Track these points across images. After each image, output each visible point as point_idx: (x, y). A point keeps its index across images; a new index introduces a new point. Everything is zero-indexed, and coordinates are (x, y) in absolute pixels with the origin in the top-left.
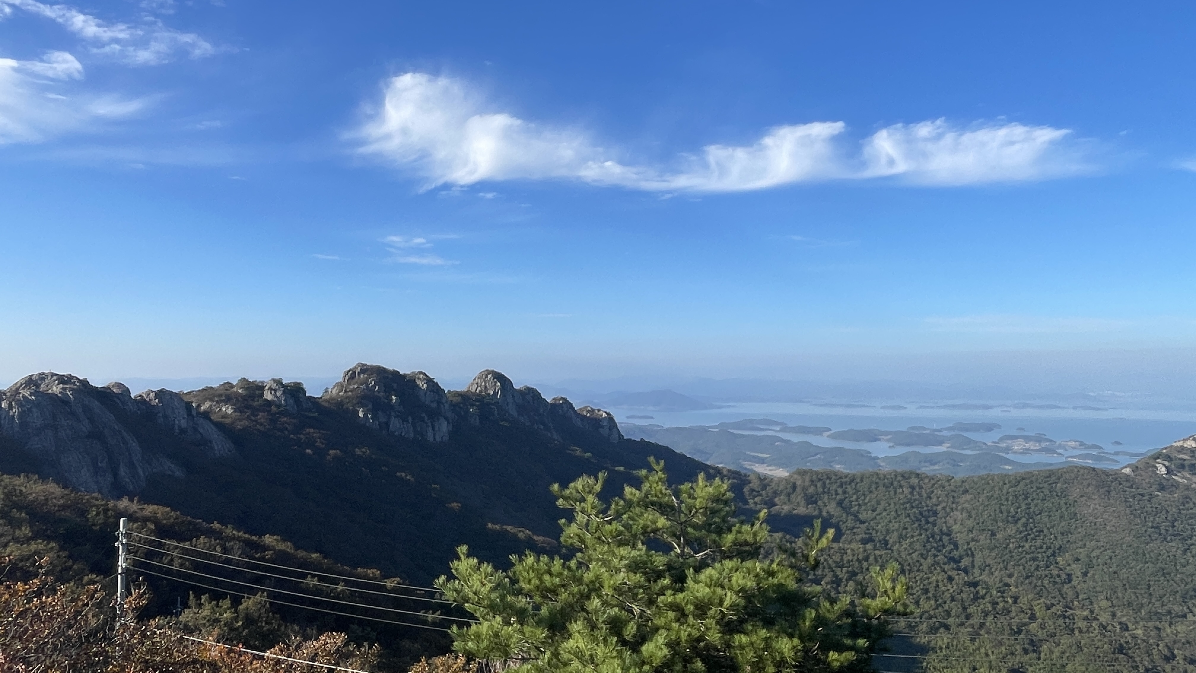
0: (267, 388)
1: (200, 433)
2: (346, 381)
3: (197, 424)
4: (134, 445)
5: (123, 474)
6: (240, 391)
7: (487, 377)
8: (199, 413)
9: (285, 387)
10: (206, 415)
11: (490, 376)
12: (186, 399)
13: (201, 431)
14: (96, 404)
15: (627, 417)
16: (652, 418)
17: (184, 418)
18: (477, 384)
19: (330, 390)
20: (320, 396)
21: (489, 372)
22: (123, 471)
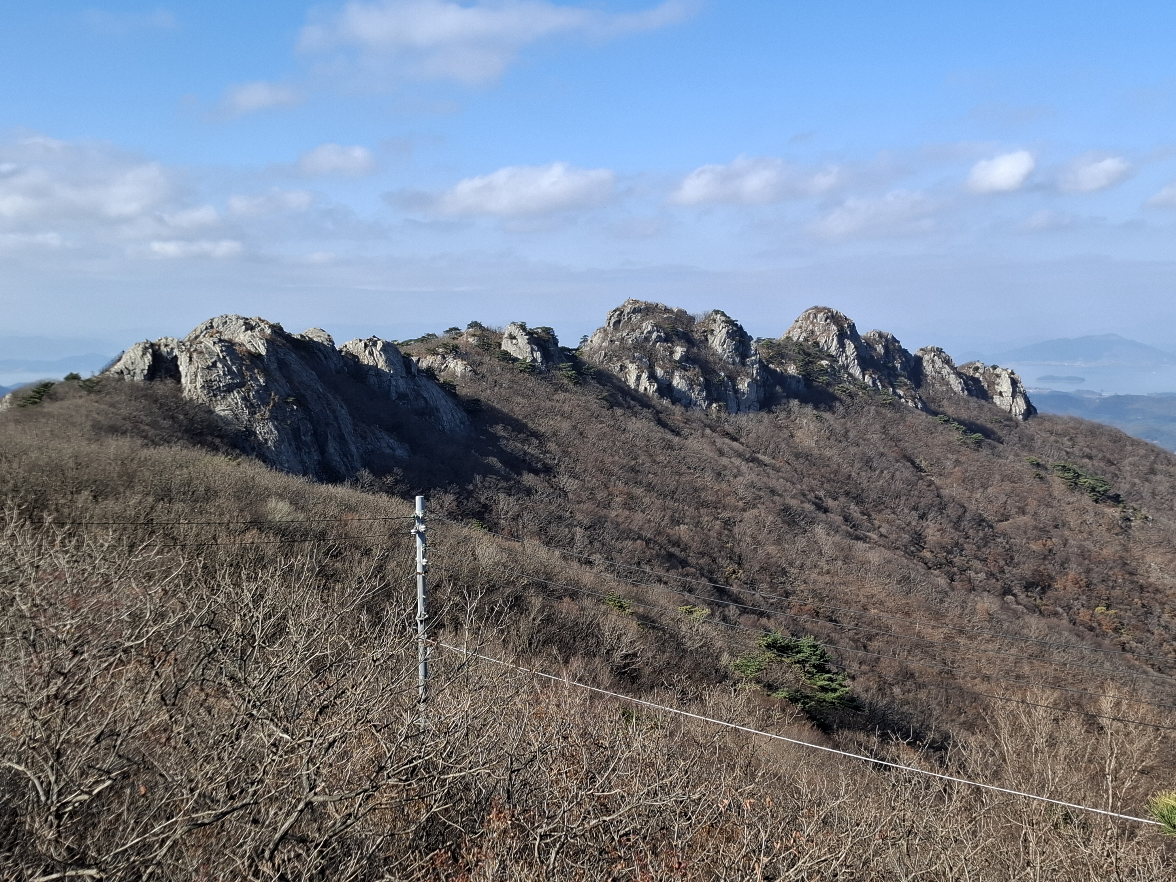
0: (506, 336)
1: (424, 398)
2: (611, 325)
3: (420, 386)
4: (343, 413)
5: (332, 450)
6: (471, 340)
7: (815, 317)
8: (420, 371)
9: (530, 334)
10: (430, 373)
11: (820, 316)
12: (403, 350)
13: (425, 395)
14: (292, 358)
15: (1040, 379)
16: (1083, 380)
17: (402, 377)
18: (800, 327)
19: (589, 339)
20: (576, 348)
21: (818, 309)
22: (332, 447)
